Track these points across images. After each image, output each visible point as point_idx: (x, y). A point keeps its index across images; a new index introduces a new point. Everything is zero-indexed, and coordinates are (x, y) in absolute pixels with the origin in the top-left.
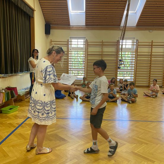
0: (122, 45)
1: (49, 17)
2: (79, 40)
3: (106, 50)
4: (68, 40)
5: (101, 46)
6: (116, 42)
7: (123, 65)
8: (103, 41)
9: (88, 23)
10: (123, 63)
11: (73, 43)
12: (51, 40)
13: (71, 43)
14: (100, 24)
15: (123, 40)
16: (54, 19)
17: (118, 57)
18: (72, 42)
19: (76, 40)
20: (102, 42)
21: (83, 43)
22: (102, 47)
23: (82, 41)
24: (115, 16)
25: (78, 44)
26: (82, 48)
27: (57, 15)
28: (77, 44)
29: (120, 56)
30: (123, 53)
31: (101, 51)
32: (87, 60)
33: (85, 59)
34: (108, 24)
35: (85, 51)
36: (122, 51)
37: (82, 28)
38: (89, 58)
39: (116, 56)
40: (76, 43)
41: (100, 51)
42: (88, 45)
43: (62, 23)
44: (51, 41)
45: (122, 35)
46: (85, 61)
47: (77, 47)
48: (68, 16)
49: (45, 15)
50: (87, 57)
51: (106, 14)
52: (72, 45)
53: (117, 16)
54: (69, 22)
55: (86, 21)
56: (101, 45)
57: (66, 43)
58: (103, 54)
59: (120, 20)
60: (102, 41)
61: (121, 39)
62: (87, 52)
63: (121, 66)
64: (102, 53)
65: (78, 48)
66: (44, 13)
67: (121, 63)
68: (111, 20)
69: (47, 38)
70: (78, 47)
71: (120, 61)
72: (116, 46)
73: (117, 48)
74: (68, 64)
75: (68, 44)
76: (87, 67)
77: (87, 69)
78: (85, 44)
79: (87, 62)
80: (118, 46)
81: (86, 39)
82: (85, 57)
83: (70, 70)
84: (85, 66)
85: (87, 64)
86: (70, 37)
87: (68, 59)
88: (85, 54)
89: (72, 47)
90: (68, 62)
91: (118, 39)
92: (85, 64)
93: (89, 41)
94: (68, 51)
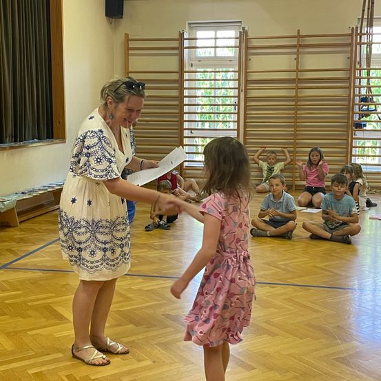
0: (370, 45)
2: (221, 33)
3: (313, 61)
4: (182, 35)
5: (295, 50)
6: (348, 35)
7: (374, 117)
8: (302, 33)
10: (372, 107)
11: (199, 43)
12: (127, 35)
13: (193, 43)
15: (370, 25)
17: (355, 87)
18: (196, 39)
19: (211, 34)
20: (299, 36)
21: (232, 42)
22: (298, 53)
23: (232, 33)
25: (216, 47)
26: (230, 59)
28: (214, 45)
29: (364, 82)
30: (371, 71)
31: (295, 68)
32: (246, 99)
33: (239, 97)
35: (237, 69)
36: (368, 64)
38: (253, 94)
39: (347, 85)
40: (212, 43)
41: (292, 69)
42: (247, 48)
44: (128, 39)
45: (366, 10)
46: (239, 105)
47: (213, 55)
50: (246, 89)
52: (198, 50)
56: (294, 46)
57: (175, 44)
58: (299, 79)
60: (299, 30)
61: (365, 23)
62: (246, 73)
63: (368, 119)
64: (297, 75)
65: (216, 58)
67: (368, 110)
69: (115, 28)
70: (217, 55)
71: (365, 100)
72: (349, 49)
73: (352, 55)
74: (182, 113)
75: (181, 48)
76: (245, 122)
77: (245, 131)
78: (238, 45)
79: (246, 107)
80: (354, 49)
81: (243, 29)
82: (239, 88)
83: (192, 135)
84: (238, 122)
85: (245, 114)
86: (189, 24)
87: (182, 97)
88: (239, 80)
89: (197, 58)
90: (182, 109)
91: (355, 24)
92: (238, 113)
93: (251, 35)
94: (181, 71)
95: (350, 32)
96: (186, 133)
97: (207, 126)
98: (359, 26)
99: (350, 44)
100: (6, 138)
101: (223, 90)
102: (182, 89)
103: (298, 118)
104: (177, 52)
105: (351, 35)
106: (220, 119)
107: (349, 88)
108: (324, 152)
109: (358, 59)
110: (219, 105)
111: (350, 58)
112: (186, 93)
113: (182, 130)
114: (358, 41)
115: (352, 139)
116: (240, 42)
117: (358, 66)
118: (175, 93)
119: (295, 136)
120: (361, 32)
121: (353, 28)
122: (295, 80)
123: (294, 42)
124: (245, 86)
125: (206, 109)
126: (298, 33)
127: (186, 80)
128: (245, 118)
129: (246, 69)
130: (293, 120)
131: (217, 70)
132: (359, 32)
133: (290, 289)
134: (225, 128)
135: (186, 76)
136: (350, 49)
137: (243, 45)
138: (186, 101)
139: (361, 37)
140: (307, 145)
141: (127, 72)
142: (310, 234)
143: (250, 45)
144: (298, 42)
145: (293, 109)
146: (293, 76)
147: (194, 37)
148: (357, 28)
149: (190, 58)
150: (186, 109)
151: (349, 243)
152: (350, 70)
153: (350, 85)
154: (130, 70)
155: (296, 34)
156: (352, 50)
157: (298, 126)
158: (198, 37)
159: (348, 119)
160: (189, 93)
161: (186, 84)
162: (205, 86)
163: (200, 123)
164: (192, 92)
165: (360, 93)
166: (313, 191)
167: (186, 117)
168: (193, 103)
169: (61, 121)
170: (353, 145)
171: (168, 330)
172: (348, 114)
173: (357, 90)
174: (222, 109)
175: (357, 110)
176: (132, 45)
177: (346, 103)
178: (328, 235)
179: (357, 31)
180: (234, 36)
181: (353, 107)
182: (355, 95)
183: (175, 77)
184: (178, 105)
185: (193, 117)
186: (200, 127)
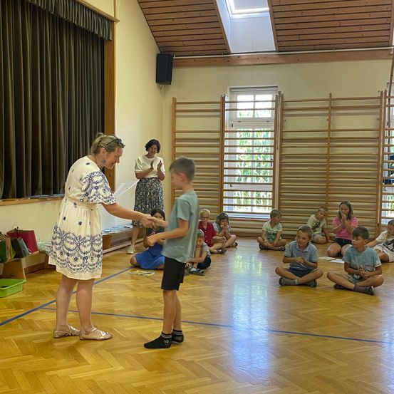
1: (166, 33)
2: (259, 97)
4: (223, 98)
5: (328, 112)
6: (377, 98)
8: (334, 96)
9: (283, 44)
11: (239, 106)
12: (174, 99)
13: (233, 106)
14: (322, 42)
16: (181, 38)
17: (384, 146)
18: (236, 102)
19: (250, 97)
20: (331, 99)
21: (270, 105)
22: (330, 115)
23: (269, 97)
24: (367, 16)
25: (254, 109)
26: (267, 120)
27: (189, 27)
28: (253, 107)
31: (327, 128)
32: (281, 157)
33: (274, 154)
34: (347, 41)
35: (273, 129)
37: (265, 57)
38: (288, 151)
39: (377, 144)
40: (251, 106)
41: (324, 129)
42: (283, 110)
43: (207, 47)
44: (175, 103)
46: (274, 161)
47: (251, 116)
48: (220, 27)
49: (154, 29)
50: (281, 148)
51: (335, 11)
52: (238, 112)
53: (373, 15)
54: (226, 44)
55: (276, 36)
56: (327, 108)
57: (218, 107)
58: (331, 138)
59: (386, 27)
60: (331, 94)
62: (282, 132)
64: (329, 135)
65: (254, 119)
66: (152, 23)
68: (357, 29)
69: (164, 93)
70: (256, 116)
73: (381, 116)
74: (222, 168)
75: (223, 110)
76: (280, 178)
77: (280, 185)
78: (274, 107)
79: (280, 163)
80: (383, 111)
81: (279, 93)
82: (274, 146)
83: (232, 188)
84: (274, 177)
85: (280, 170)
86: (231, 89)
87: (222, 154)
88: (275, 139)
89: (237, 119)
90: (222, 165)
91: (384, 88)
92: (274, 169)
93: (286, 98)
94: (222, 131)
95: (379, 95)
96: (226, 187)
97: (249, 180)
98: (388, 90)
99: (379, 107)
100: (60, 189)
101: (264, 148)
102: (222, 147)
103: (330, 174)
104: (218, 113)
105: (381, 98)
106: (261, 174)
107: (378, 146)
108: (354, 206)
109: (387, 120)
110: (260, 161)
111: (379, 119)
112: (226, 150)
113: (222, 183)
114: (387, 103)
115: (382, 194)
116: (276, 104)
117: (387, 127)
118: (217, 150)
119: (327, 191)
120: (389, 95)
121: (382, 92)
122: (327, 139)
123: (326, 104)
124: (281, 145)
125: (249, 165)
126: (330, 96)
127: (227, 139)
128: (280, 174)
129: (281, 129)
130: (325, 176)
131: (256, 130)
132: (387, 95)
133: (306, 339)
134: (265, 182)
135: (227, 135)
136: (379, 111)
137: (279, 107)
138: (226, 157)
139: (389, 100)
140: (337, 199)
141: (174, 132)
142: (335, 284)
143: (285, 107)
144: (330, 104)
145: (326, 166)
146: (325, 135)
147: (234, 100)
148: (386, 91)
149: (231, 119)
150: (226, 165)
151: (372, 294)
152: (379, 130)
153: (380, 143)
154: (177, 130)
155: (328, 97)
156: (381, 111)
157: (330, 182)
158: (238, 100)
159: (378, 174)
160: (229, 150)
161: (227, 142)
162: (248, 145)
163: (243, 178)
164: (232, 150)
165: (389, 151)
166: (342, 242)
167: (226, 172)
168: (233, 159)
169: (111, 174)
170: (383, 200)
171: (180, 376)
172: (378, 171)
173: (386, 149)
174: (263, 165)
175: (387, 167)
176: (179, 107)
177: (376, 160)
178: (352, 286)
179: (386, 94)
180: (271, 99)
181: (383, 164)
182: (384, 154)
183: (217, 136)
184: (218, 161)
185: (232, 172)
186: (242, 181)
